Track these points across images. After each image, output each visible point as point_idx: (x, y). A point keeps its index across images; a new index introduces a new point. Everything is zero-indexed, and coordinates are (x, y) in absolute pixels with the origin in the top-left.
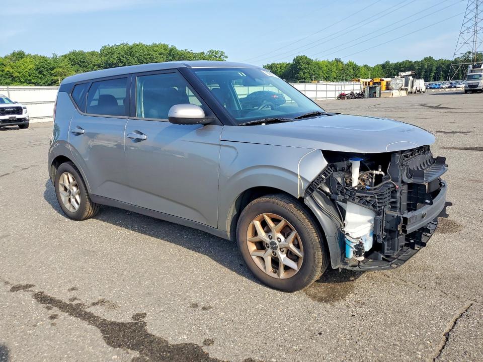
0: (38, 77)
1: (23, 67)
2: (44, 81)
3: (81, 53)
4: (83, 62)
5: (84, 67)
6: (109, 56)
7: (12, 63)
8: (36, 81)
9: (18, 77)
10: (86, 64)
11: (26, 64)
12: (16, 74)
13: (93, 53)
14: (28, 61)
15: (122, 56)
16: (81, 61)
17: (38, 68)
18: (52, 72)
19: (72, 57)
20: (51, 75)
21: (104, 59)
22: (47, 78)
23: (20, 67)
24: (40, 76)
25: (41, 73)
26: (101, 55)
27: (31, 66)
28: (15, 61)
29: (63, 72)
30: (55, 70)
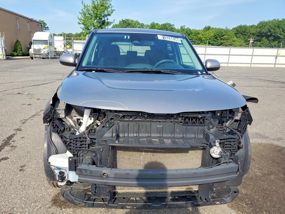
0: (214, 41)
1: (208, 35)
2: (216, 43)
3: (245, 26)
4: (245, 32)
5: (244, 35)
6: (262, 27)
7: (203, 33)
8: (212, 42)
9: (204, 40)
10: (246, 33)
11: (209, 33)
12: (203, 39)
13: (252, 26)
14: (211, 31)
15: (271, 28)
16: (243, 32)
17: (215, 36)
18: (222, 38)
19: (239, 29)
20: (221, 40)
21: (258, 30)
22: (219, 41)
23: (206, 34)
24: (215, 40)
25: (216, 38)
26: (257, 27)
27: (212, 34)
28: (205, 31)
29: (228, 38)
30: (224, 37)
